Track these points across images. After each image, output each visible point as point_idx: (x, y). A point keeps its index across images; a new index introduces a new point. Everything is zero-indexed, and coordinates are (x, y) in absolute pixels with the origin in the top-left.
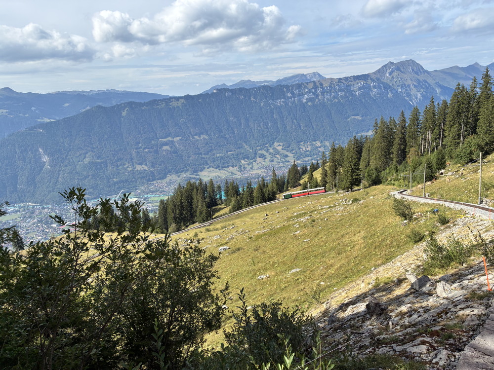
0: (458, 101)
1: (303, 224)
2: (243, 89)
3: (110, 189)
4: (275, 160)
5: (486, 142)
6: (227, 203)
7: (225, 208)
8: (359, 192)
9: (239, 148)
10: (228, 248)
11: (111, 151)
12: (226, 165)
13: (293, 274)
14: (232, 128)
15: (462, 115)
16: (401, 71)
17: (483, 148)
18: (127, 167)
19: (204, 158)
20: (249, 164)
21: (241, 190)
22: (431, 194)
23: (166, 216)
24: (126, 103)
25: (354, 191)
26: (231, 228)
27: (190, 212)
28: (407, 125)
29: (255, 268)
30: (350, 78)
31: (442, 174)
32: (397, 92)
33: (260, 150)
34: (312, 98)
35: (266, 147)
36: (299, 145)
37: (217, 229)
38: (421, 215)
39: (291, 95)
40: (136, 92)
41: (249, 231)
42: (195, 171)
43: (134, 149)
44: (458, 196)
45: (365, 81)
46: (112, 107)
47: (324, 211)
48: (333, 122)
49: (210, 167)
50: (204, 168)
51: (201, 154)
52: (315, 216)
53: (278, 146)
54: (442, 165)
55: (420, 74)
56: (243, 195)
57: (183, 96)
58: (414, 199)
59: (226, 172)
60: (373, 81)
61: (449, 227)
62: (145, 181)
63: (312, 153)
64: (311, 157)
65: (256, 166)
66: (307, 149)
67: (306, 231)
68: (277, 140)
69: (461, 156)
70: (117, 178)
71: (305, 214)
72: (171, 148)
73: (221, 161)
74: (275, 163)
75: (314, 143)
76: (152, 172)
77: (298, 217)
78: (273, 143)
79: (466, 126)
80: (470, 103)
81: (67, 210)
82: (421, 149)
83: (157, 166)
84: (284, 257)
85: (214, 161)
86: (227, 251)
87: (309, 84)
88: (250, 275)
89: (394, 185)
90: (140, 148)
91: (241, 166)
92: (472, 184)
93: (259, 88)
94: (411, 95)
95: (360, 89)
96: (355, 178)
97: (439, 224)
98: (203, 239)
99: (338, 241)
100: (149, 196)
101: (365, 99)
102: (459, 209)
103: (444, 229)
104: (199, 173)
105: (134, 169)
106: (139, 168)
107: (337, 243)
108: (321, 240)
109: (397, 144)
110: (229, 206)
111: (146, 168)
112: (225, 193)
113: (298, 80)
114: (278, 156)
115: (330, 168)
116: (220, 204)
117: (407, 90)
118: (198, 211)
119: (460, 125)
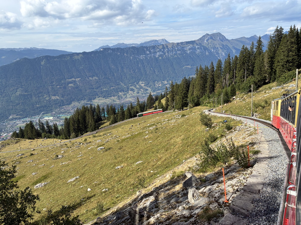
0: (243, 56)
1: (150, 131)
2: (120, 48)
3: (34, 112)
4: (140, 92)
5: (259, 80)
6: (108, 119)
7: (107, 122)
8: (187, 110)
9: (118, 85)
10: (103, 148)
11: (34, 87)
12: (110, 95)
13: (137, 165)
14: (113, 72)
15: (245, 64)
16: (213, 39)
17: (257, 84)
18: (46, 98)
19: (96, 91)
20: (124, 95)
21: (117, 111)
22: (226, 111)
23: (69, 128)
24: (44, 56)
25: (184, 110)
26: (109, 135)
27: (85, 125)
28: (215, 70)
29: (116, 161)
30: (184, 43)
31: (234, 99)
32: (211, 51)
33: (131, 86)
34: (162, 55)
35: (134, 84)
36: (155, 83)
37: (100, 136)
38: (217, 125)
39: (149, 52)
40: (50, 50)
41: (119, 137)
42: (90, 100)
43: (50, 86)
44: (240, 112)
45: (193, 45)
46: (35, 59)
47: (164, 123)
48: (174, 69)
49: (99, 97)
50: (96, 98)
51: (93, 88)
52: (159, 126)
53: (142, 83)
54: (234, 93)
55: (224, 41)
56: (118, 114)
57: (81, 52)
58: (215, 114)
59: (110, 100)
60: (197, 45)
61: (232, 132)
62: (58, 106)
63: (162, 88)
64: (161, 90)
65: (128, 96)
66: (159, 86)
67: (151, 135)
68: (141, 79)
69: (245, 88)
70: (39, 105)
71: (154, 124)
72: (74, 85)
73: (106, 93)
74: (140, 94)
75: (163, 82)
76: (62, 101)
77: (149, 127)
78: (139, 82)
79: (248, 71)
80: (250, 57)
81: (5, 126)
82: (223, 85)
83: (65, 96)
84: (135, 153)
85: (102, 93)
86: (103, 150)
87: (160, 46)
88: (112, 166)
89: (207, 106)
90: (54, 85)
91: (119, 96)
92: (248, 105)
93: (130, 48)
94: (219, 53)
95: (190, 49)
96: (184, 102)
97: (226, 130)
98: (90, 142)
99: (168, 142)
100: (60, 115)
101: (193, 55)
102: (239, 120)
103: (229, 133)
104: (93, 101)
105: (50, 98)
106: (53, 98)
107: (167, 143)
108: (159, 141)
109: (209, 81)
110: (110, 121)
111: (58, 98)
112: (107, 113)
113: (153, 44)
114: (142, 90)
115: (170, 97)
116: (104, 120)
117: (216, 50)
118: (89, 124)
119: (245, 70)
